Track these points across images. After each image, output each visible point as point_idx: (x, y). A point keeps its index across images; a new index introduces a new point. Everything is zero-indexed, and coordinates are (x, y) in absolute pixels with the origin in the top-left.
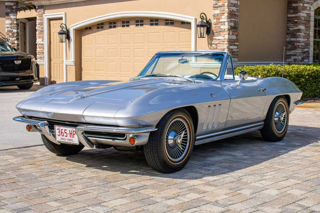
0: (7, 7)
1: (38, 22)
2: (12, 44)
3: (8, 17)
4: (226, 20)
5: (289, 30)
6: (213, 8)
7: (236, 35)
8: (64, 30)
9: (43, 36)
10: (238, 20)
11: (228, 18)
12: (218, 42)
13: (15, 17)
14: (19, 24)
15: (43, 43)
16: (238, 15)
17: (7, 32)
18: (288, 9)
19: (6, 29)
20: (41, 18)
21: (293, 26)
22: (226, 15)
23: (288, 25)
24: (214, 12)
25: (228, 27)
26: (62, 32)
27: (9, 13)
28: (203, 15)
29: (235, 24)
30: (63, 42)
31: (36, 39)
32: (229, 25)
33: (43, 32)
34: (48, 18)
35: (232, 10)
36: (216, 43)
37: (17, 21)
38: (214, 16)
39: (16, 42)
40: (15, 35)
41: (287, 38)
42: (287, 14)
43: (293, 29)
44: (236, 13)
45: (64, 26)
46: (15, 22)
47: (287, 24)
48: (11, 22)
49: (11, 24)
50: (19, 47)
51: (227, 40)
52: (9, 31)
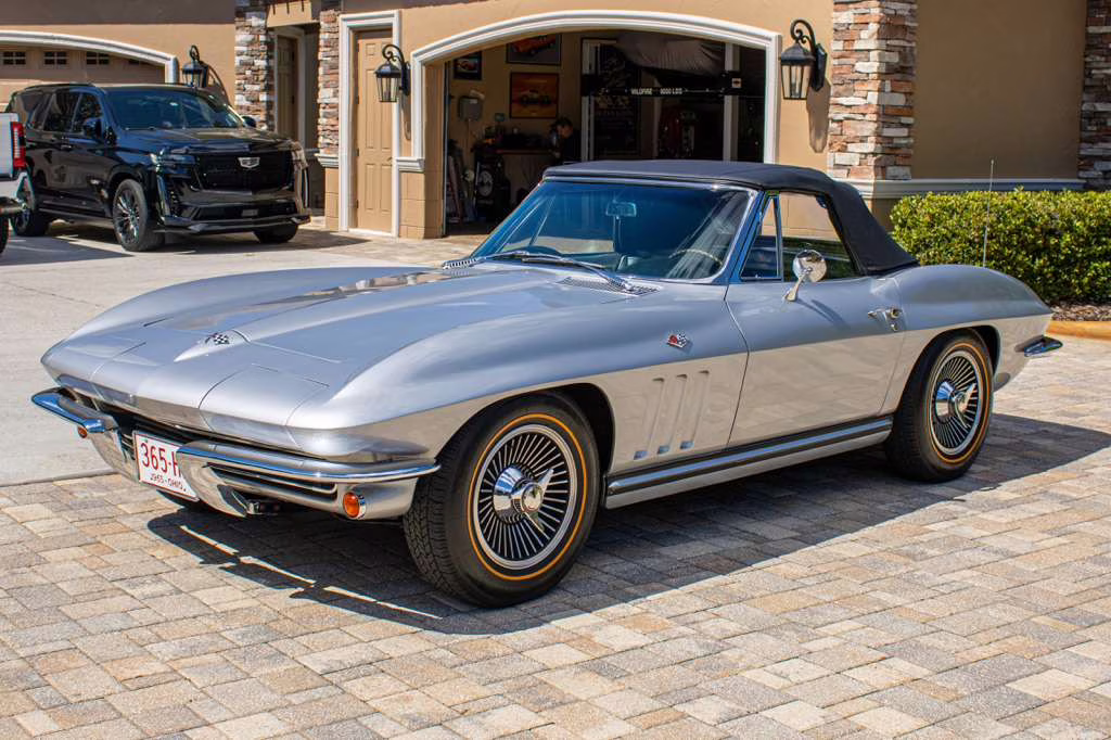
1: (323, 36)
2: (253, 102)
3: (242, 23)
4: (872, 44)
5: (1090, 76)
6: (833, 6)
7: (905, 93)
8: (396, 64)
9: (337, 81)
10: (914, 44)
11: (878, 39)
12: (846, 115)
13: (262, 22)
14: (276, 41)
15: (334, 100)
16: (914, 28)
17: (238, 68)
18: (1088, 8)
19: (237, 59)
20: (332, 25)
21: (1101, 65)
22: (874, 27)
23: (1088, 59)
24: (837, 18)
25: (878, 68)
26: (387, 69)
27: (246, 9)
28: (799, 26)
29: (903, 56)
30: (389, 101)
31: (318, 89)
32: (880, 62)
33: (337, 68)
34: (351, 28)
35: (893, 12)
36: (840, 117)
37: (266, 34)
38: (836, 30)
39: (263, 97)
40: (262, 77)
41: (1083, 102)
42: (1087, 26)
43: (1106, 74)
44: (906, 23)
45: (395, 52)
46: (262, 38)
47: (1086, 56)
48: (250, 38)
49: (250, 43)
50: (271, 112)
51: (874, 110)
52: (243, 64)
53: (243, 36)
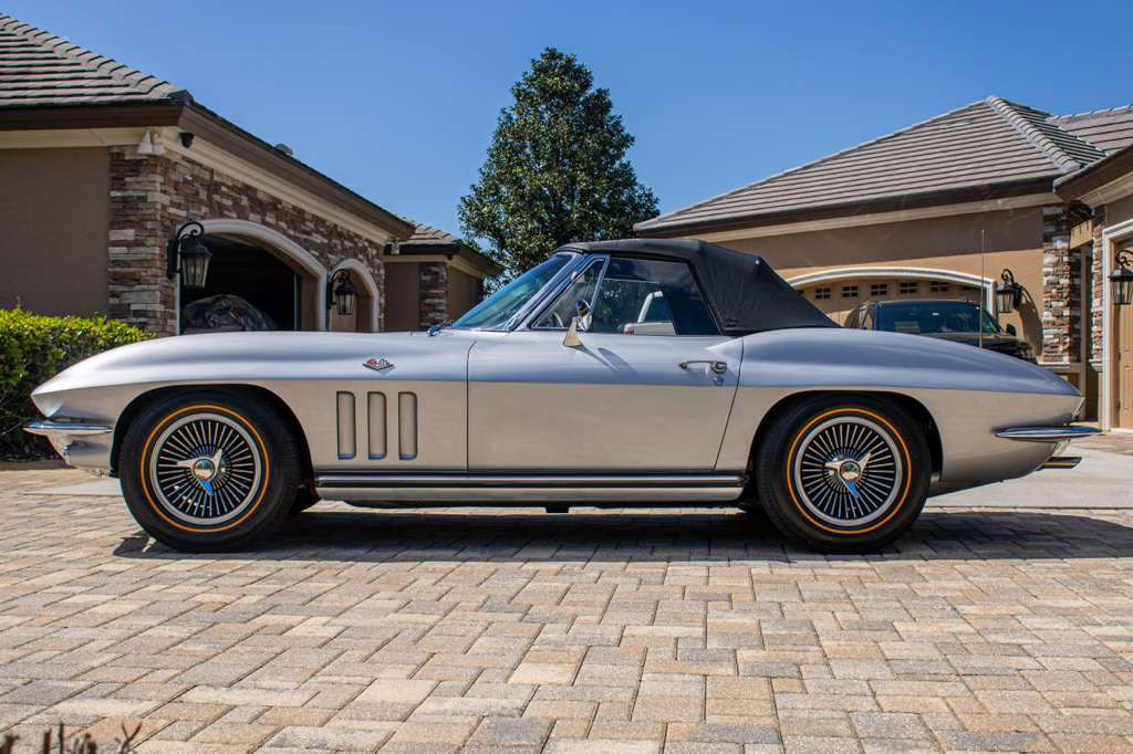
0: (1047, 219)
1: (1095, 250)
2: (1058, 317)
3: (1048, 248)
9: (1102, 291)
13: (1066, 245)
14: (1083, 262)
15: (1100, 308)
17: (1045, 287)
19: (1045, 279)
20: (1100, 239)
26: (1118, 273)
27: (1052, 234)
30: (1123, 303)
31: (1092, 300)
33: (1102, 278)
34: (1112, 240)
37: (1069, 255)
39: (1067, 312)
40: (1065, 295)
45: (1129, 257)
46: (1066, 259)
48: (1055, 259)
49: (1056, 265)
50: (1076, 326)
52: (1051, 283)
53: (1049, 259)
